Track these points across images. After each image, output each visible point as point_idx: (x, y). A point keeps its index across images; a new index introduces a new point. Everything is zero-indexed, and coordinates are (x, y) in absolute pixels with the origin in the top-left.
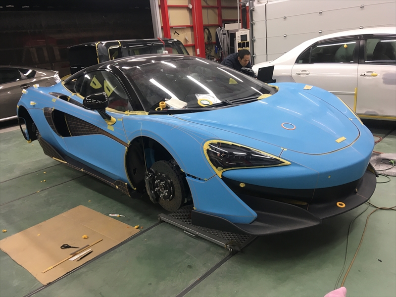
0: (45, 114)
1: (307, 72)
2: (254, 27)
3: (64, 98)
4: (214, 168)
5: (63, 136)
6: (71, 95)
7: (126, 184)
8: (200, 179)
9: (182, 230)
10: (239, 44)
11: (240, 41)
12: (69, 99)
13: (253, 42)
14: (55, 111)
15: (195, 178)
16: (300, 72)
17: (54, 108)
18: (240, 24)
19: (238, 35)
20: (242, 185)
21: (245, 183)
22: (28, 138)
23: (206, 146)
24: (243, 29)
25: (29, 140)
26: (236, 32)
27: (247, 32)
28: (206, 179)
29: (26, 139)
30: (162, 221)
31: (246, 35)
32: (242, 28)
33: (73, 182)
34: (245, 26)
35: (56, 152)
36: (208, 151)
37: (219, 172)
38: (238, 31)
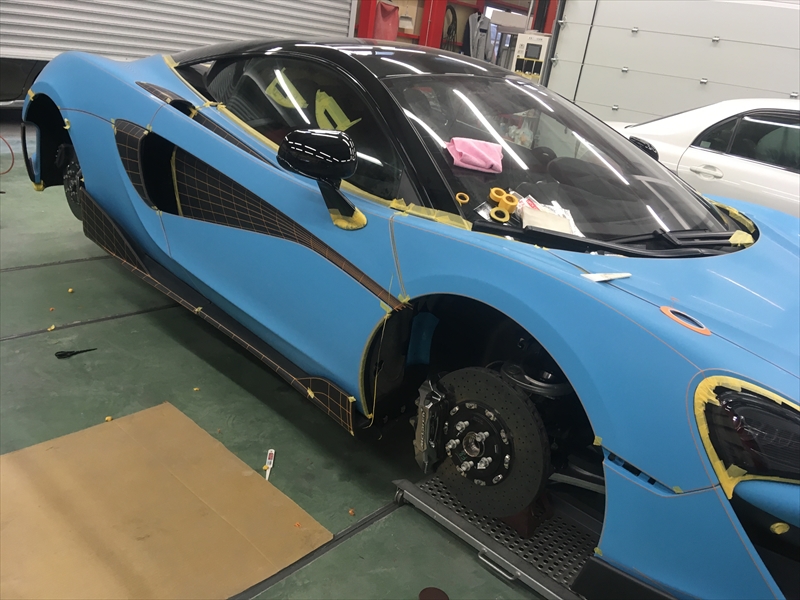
0: (120, 138)
1: (718, 173)
2: (562, 33)
3: (183, 106)
4: (718, 465)
5: (160, 209)
6: (201, 104)
7: (352, 399)
8: (652, 481)
9: (473, 551)
10: (519, 61)
11: (522, 57)
12: (194, 112)
13: (550, 64)
14: (152, 135)
15: (636, 472)
16: (700, 169)
17: (151, 129)
18: (532, 18)
19: (523, 40)
20: (779, 529)
21: (789, 525)
22: (38, 179)
23: (705, 393)
24: (536, 31)
25: (37, 184)
26: (519, 35)
27: (543, 41)
28: (677, 489)
29: (33, 178)
30: (403, 502)
31: (540, 47)
32: (534, 28)
33: (141, 320)
34: (540, 25)
35: (126, 242)
36: (709, 407)
37: (729, 481)
38: (523, 33)
